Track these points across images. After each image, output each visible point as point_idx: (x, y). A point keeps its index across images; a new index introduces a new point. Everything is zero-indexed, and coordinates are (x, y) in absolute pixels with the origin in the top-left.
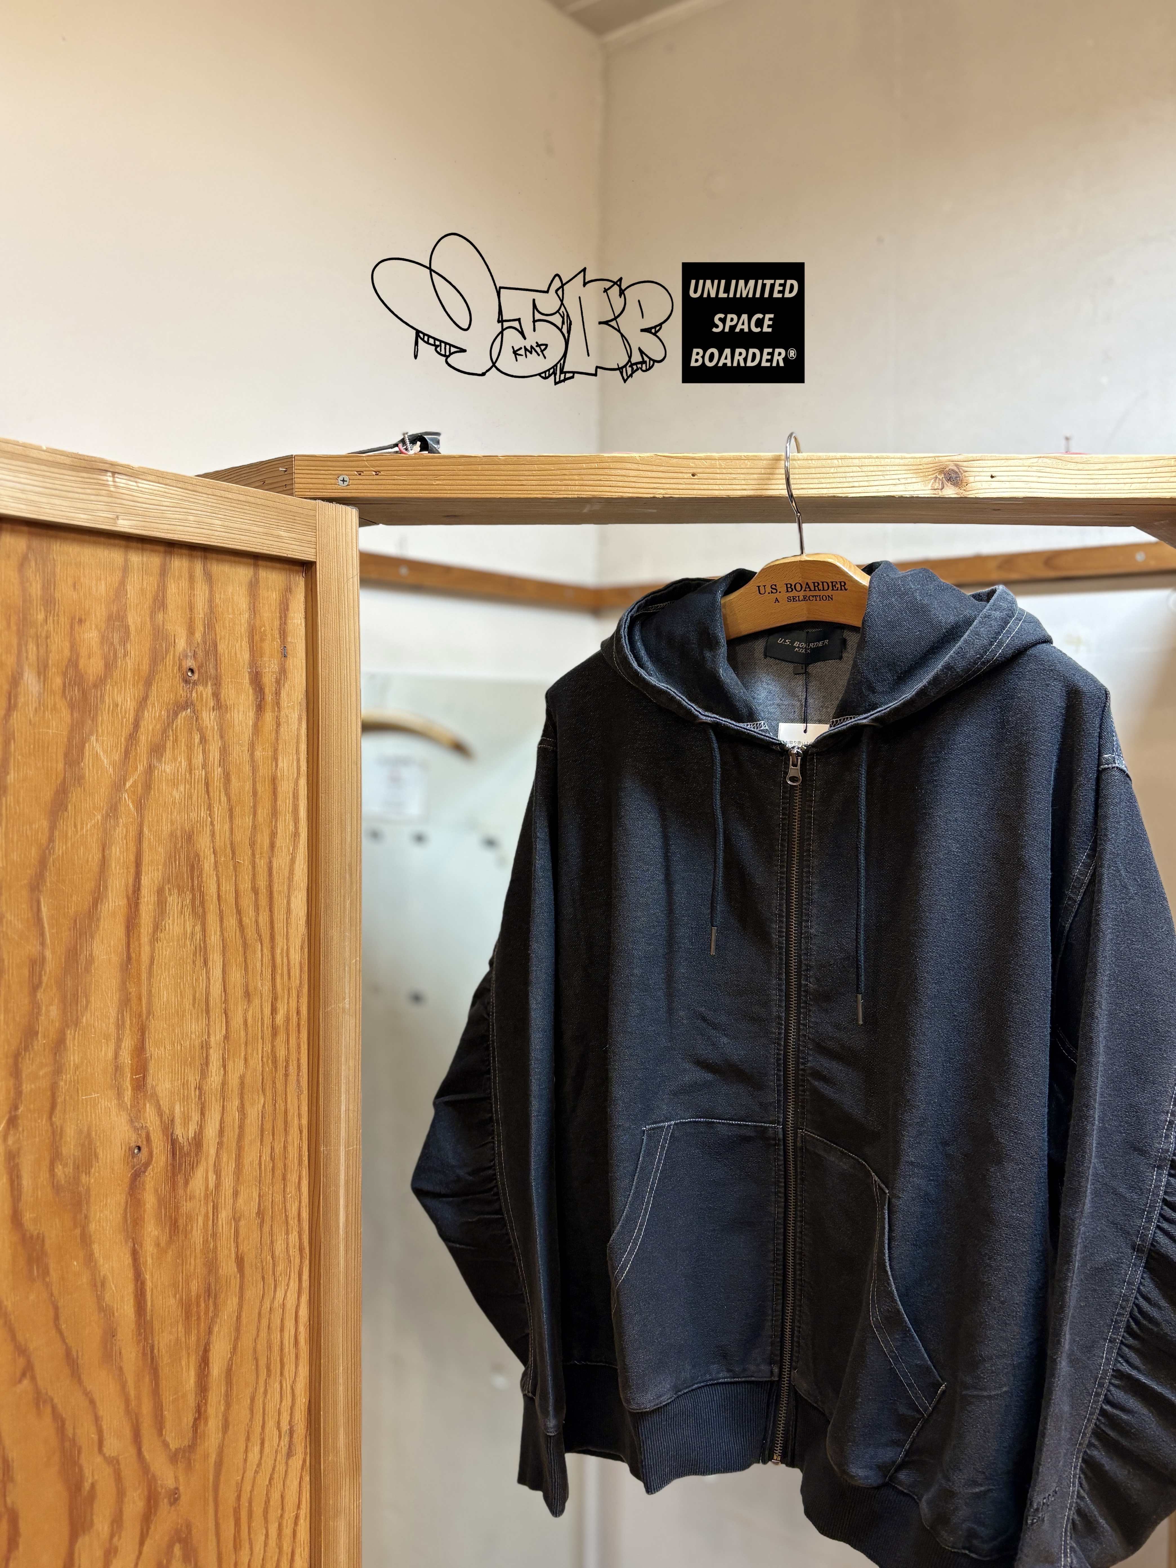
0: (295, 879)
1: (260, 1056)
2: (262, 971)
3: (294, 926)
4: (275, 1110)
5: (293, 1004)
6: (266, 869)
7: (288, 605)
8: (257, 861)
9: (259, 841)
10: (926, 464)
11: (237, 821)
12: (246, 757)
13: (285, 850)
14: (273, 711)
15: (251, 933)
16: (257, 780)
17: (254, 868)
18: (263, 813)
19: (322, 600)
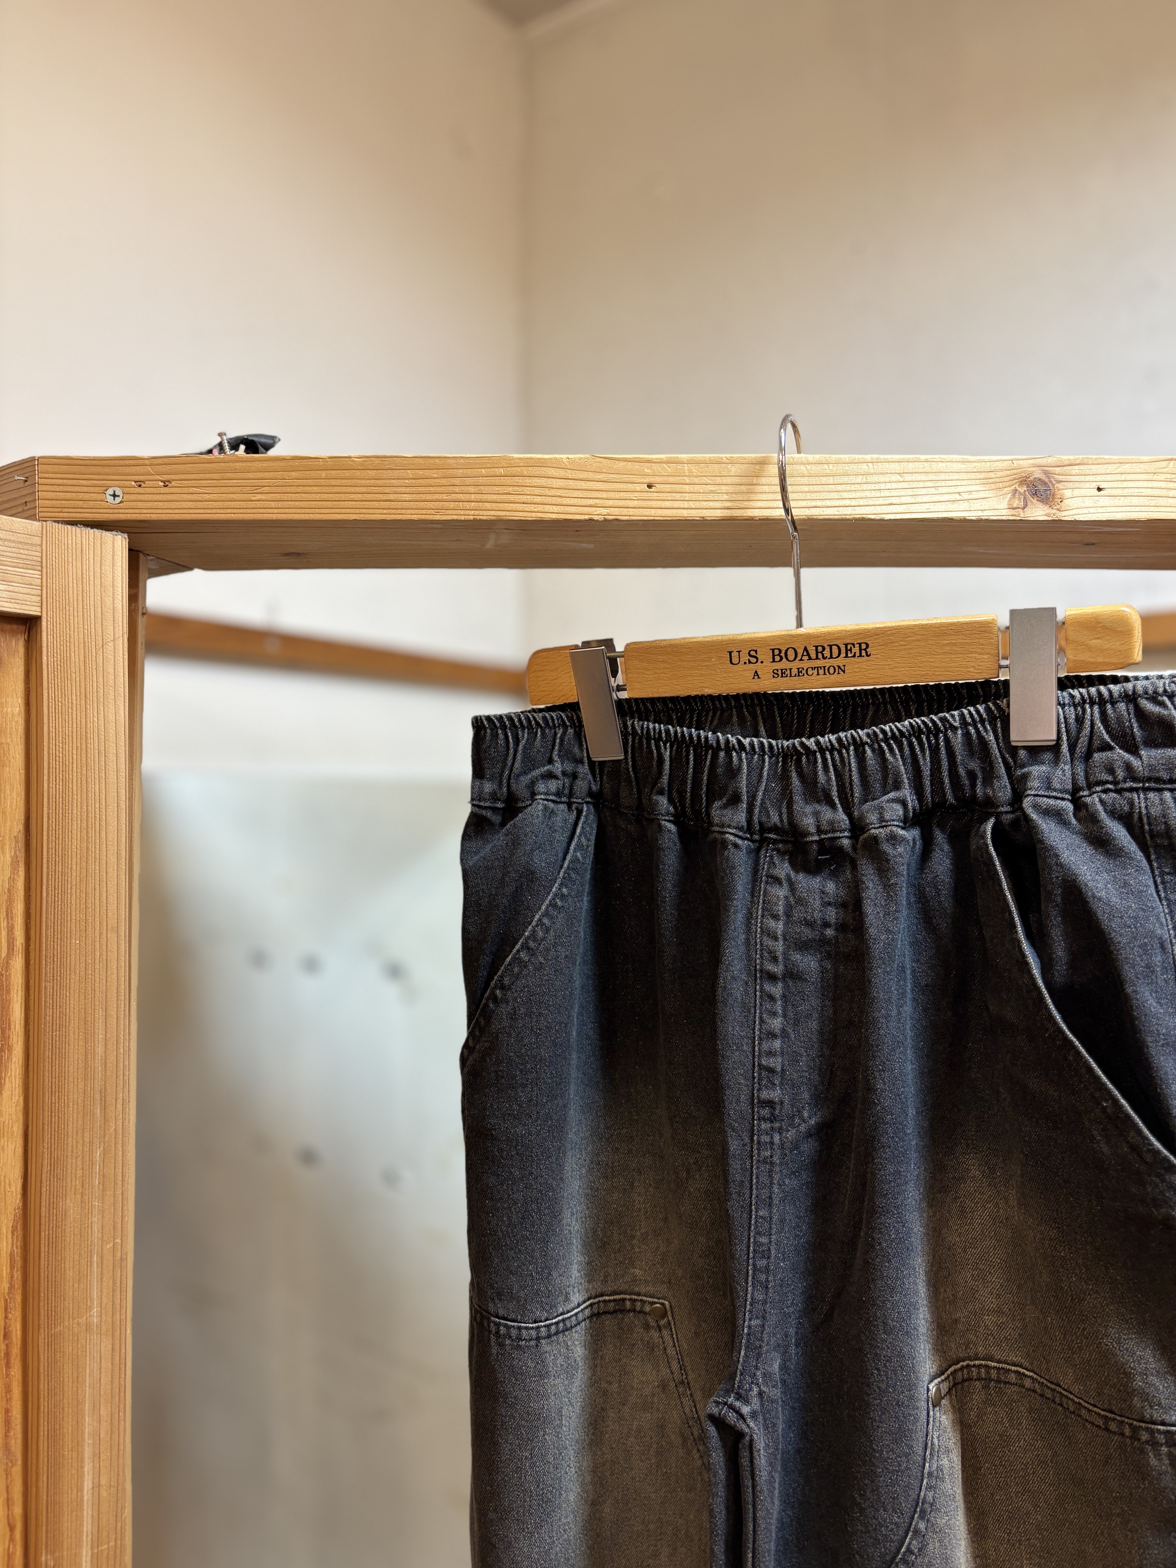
10: (1002, 470)
19: (51, 676)
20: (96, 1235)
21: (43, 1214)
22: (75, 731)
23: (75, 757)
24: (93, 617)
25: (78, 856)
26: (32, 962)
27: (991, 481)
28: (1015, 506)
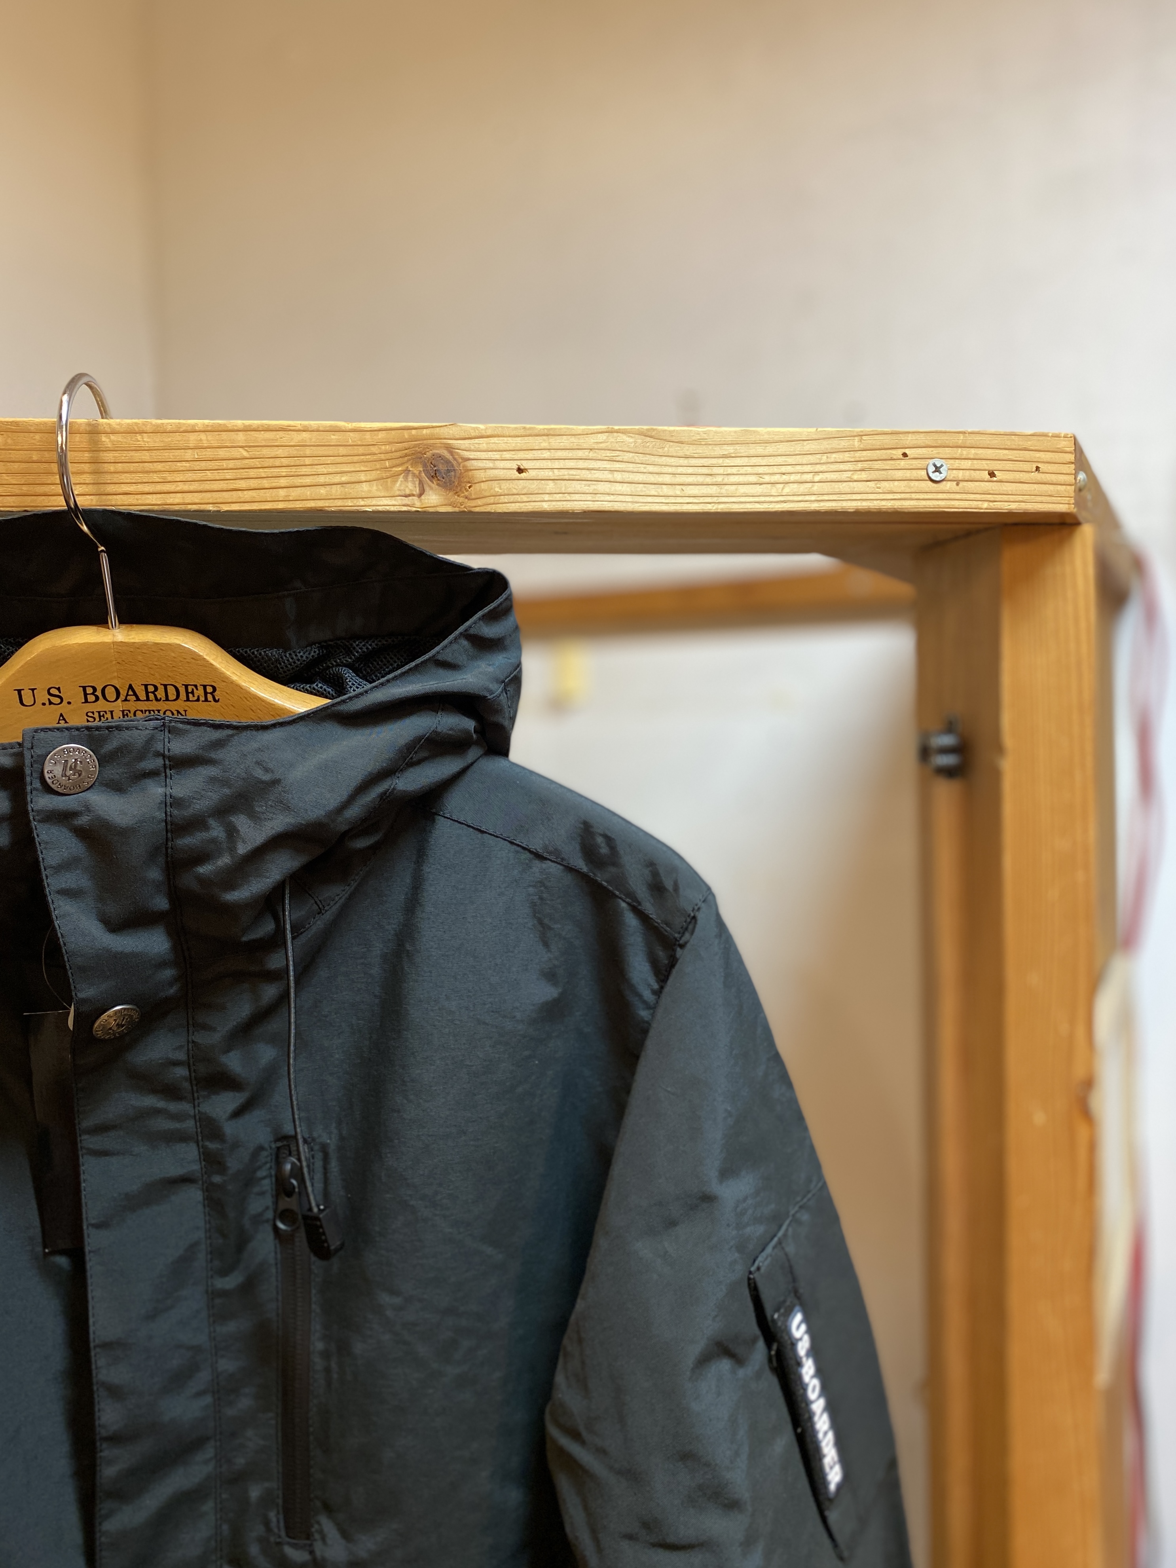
10: (388, 443)
27: (375, 457)
28: (408, 492)
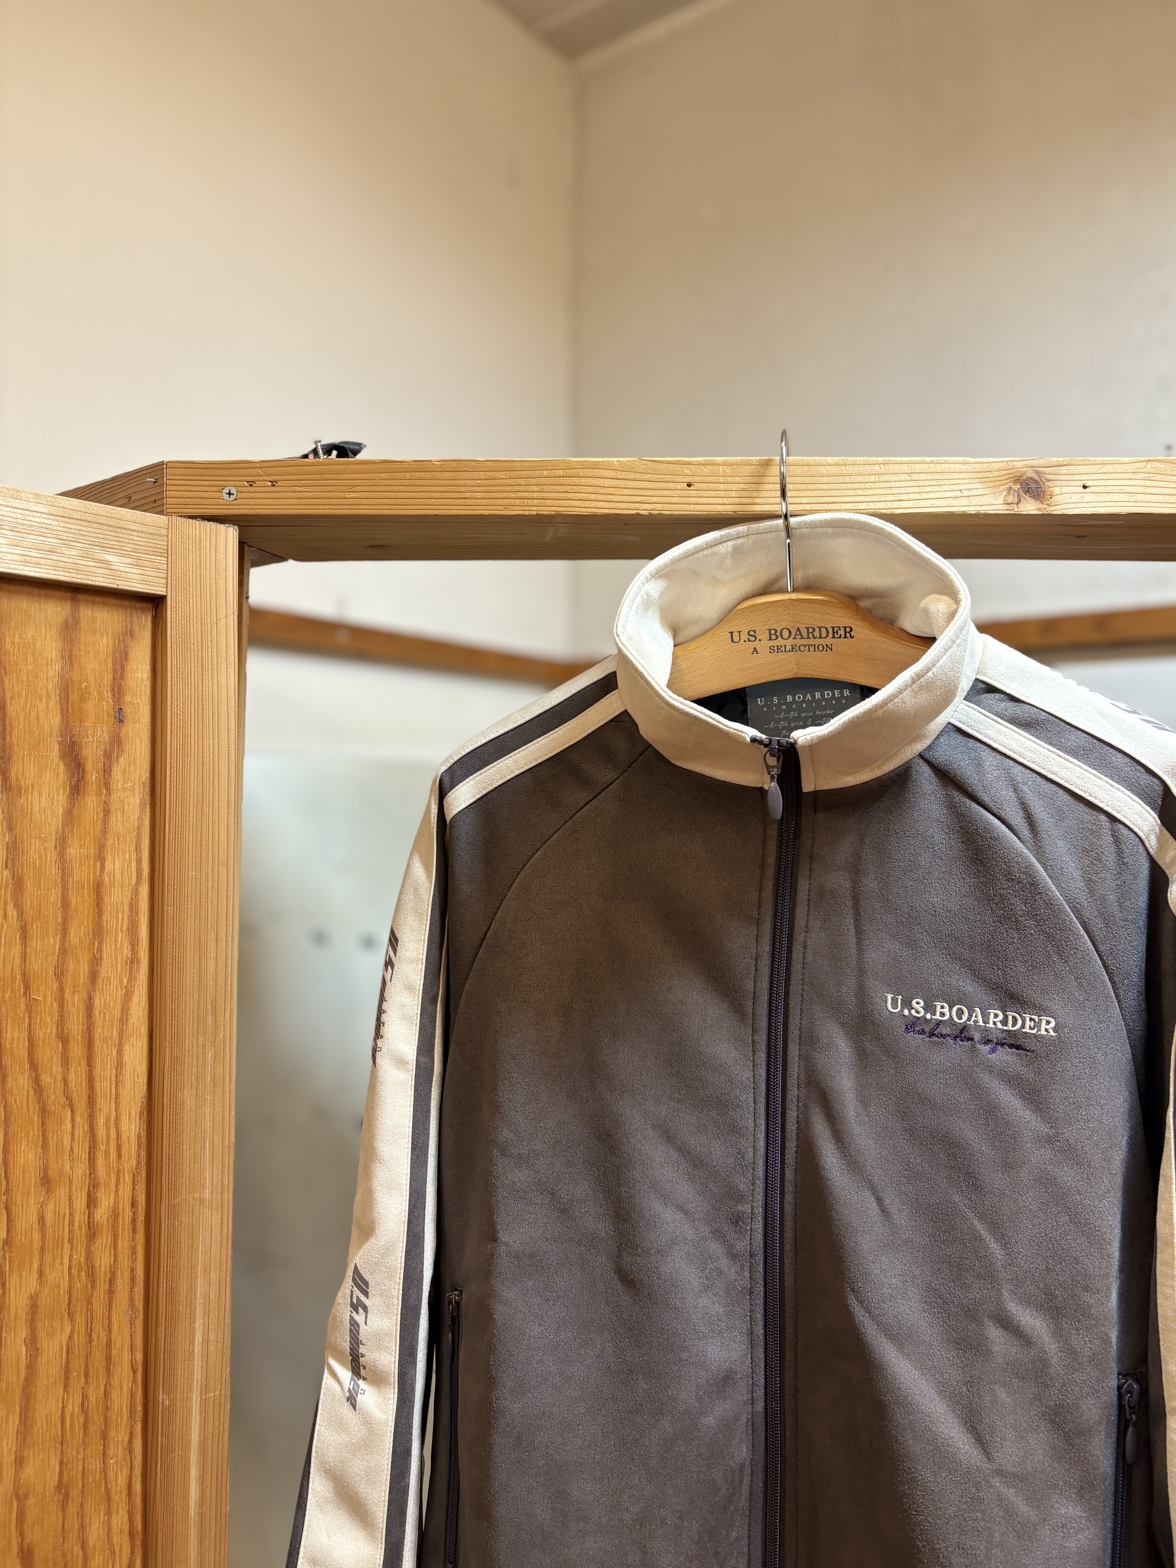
0: (131, 1021)
1: (66, 1267)
2: (72, 1148)
3: (128, 1085)
4: (90, 1340)
5: (125, 1192)
6: (82, 1007)
7: (126, 654)
8: (67, 996)
9: (71, 970)
10: (999, 471)
11: (35, 943)
12: (52, 856)
13: (114, 983)
14: (99, 794)
15: (55, 1095)
16: (70, 886)
17: (61, 1006)
18: (78, 932)
19: (174, 646)
20: (209, 1124)
21: (165, 1102)
22: (193, 693)
23: (193, 715)
24: (208, 597)
25: (195, 800)
26: (156, 890)
27: (988, 480)
28: (1010, 501)
